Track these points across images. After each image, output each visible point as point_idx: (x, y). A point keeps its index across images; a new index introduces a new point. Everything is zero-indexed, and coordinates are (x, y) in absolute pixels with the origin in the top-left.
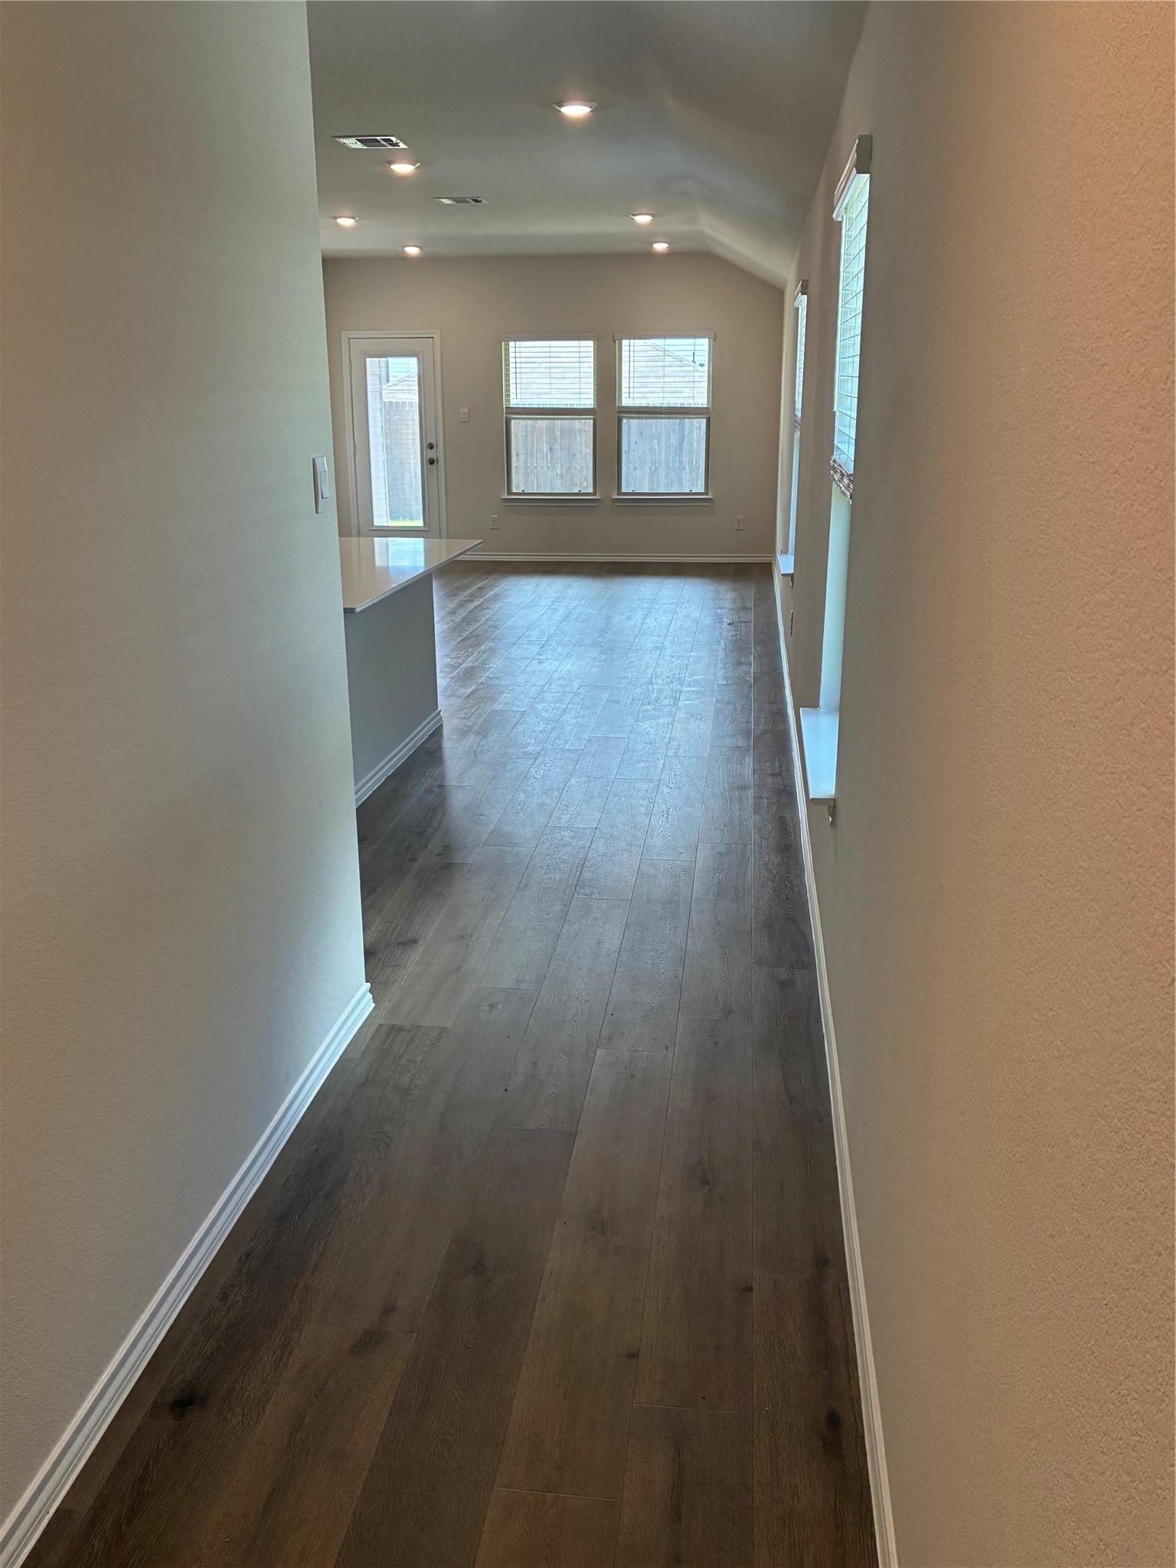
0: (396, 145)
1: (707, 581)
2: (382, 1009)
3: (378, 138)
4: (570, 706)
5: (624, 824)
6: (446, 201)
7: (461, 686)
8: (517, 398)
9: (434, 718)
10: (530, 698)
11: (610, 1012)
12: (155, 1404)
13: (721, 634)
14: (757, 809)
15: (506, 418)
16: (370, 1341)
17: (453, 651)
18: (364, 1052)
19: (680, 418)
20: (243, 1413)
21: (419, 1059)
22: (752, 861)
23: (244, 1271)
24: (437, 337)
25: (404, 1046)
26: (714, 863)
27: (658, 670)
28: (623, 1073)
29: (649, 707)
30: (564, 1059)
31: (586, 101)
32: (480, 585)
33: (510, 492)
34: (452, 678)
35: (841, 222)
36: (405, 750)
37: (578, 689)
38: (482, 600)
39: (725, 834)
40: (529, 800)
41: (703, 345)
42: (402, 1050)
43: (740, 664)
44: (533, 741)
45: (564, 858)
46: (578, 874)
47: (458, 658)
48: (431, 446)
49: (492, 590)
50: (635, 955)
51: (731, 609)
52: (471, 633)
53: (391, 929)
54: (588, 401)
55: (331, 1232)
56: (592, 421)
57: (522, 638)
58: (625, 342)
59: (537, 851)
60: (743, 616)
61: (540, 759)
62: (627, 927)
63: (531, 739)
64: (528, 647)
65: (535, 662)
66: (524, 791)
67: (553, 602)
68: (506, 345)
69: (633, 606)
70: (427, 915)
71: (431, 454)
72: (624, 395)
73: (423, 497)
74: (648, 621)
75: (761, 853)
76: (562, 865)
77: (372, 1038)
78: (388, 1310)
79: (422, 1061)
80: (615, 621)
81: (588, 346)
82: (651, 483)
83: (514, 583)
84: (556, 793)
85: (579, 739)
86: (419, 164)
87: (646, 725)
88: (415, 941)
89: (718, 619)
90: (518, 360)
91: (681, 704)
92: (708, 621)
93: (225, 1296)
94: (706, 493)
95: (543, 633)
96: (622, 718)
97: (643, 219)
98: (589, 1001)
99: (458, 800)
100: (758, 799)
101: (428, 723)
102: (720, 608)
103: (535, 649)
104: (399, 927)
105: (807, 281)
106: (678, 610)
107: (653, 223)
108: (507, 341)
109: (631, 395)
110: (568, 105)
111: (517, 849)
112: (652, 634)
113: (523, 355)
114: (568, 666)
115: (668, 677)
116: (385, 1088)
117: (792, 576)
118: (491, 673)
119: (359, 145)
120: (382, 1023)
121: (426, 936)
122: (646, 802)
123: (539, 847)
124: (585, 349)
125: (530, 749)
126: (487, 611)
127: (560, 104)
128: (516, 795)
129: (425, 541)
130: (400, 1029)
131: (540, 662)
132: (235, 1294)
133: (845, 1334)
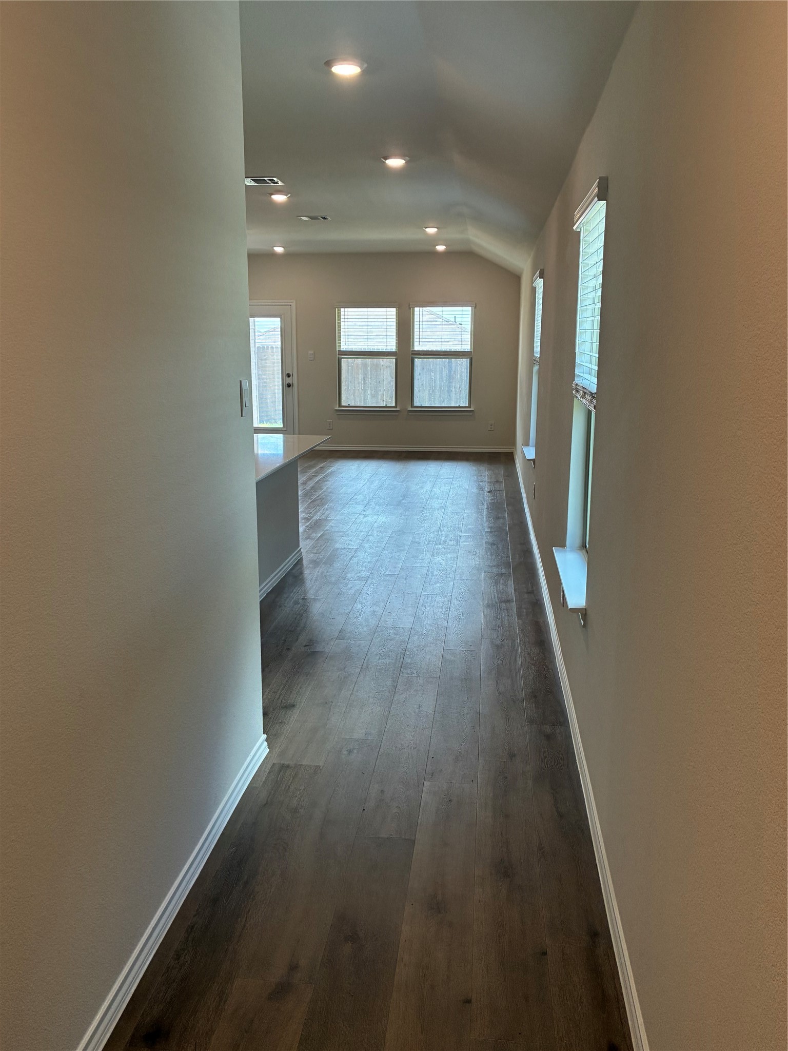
0: (277, 183)
1: (471, 464)
2: (274, 753)
3: (265, 179)
4: (387, 545)
5: (430, 625)
6: (304, 218)
7: (313, 532)
8: (345, 345)
9: (296, 553)
10: (360, 540)
11: (431, 755)
12: (133, 1036)
13: (484, 499)
14: (519, 616)
15: (339, 357)
16: (282, 990)
17: (306, 509)
18: (265, 782)
19: (448, 358)
20: (196, 1043)
21: (303, 788)
22: (519, 651)
23: (190, 939)
24: (293, 305)
25: (292, 779)
26: (494, 653)
27: (444, 521)
28: (444, 798)
29: (440, 546)
30: (402, 789)
31: (402, 156)
32: (321, 466)
33: (340, 406)
34: (307, 526)
35: (580, 232)
36: (278, 575)
37: (392, 534)
38: (323, 475)
39: (500, 632)
40: (364, 608)
41: (468, 311)
42: (290, 782)
43: (498, 518)
44: (364, 569)
45: (391, 648)
46: (402, 659)
47: (310, 513)
48: (289, 376)
49: (329, 469)
50: (446, 716)
51: (488, 482)
52: (317, 497)
53: (277, 697)
54: (392, 346)
55: (249, 910)
56: (394, 360)
57: (352, 500)
58: (416, 309)
59: (372, 643)
60: (497, 487)
61: (370, 581)
62: (438, 696)
63: (362, 567)
64: (357, 506)
65: (361, 517)
66: (361, 603)
67: (370, 477)
68: (338, 310)
69: (424, 480)
70: (301, 688)
71: (289, 380)
72: (416, 343)
73: (283, 409)
74: (435, 489)
75: (525, 646)
76: (390, 653)
77: (269, 773)
78: (293, 968)
79: (304, 789)
80: (413, 489)
81: (393, 311)
82: (430, 399)
83: (343, 464)
84: (383, 604)
85: (395, 568)
86: (290, 195)
87: (438, 559)
88: (293, 706)
89: (481, 489)
90: (346, 320)
91: (462, 544)
92: (475, 490)
93: (178, 957)
94: (469, 407)
95: (365, 497)
96: (422, 553)
97: (431, 231)
98: (416, 748)
99: (317, 608)
100: (519, 609)
101: (293, 556)
102: (482, 482)
103: (360, 508)
104: (282, 696)
105: (543, 270)
106: (454, 482)
107: (437, 233)
108: (340, 308)
109: (421, 344)
110: (392, 158)
111: (358, 642)
112: (438, 498)
113: (349, 317)
114: (382, 519)
115: (451, 527)
116: (280, 808)
117: (534, 460)
118: (333, 523)
119: (253, 183)
120: (275, 762)
121: (301, 702)
122: (444, 610)
123: (374, 640)
124: (390, 314)
125: (363, 574)
126: (327, 483)
127: (386, 158)
128: (355, 605)
129: (284, 437)
130: (288, 766)
131: (365, 516)
132: (185, 956)
133: (615, 987)
